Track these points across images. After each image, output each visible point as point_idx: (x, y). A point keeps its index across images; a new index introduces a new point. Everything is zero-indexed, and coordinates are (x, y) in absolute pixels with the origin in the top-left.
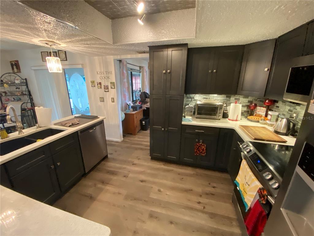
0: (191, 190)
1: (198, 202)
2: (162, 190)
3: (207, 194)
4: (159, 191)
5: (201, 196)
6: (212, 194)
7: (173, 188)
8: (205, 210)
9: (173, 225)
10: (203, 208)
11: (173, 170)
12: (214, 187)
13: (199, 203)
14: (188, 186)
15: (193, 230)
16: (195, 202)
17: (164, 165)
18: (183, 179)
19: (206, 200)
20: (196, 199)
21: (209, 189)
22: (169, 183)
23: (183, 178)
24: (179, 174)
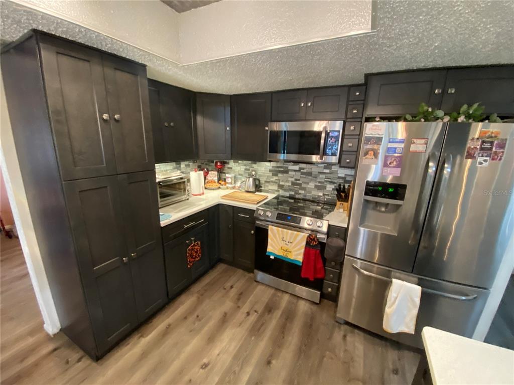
0: (226, 314)
1: (246, 314)
2: (205, 361)
3: (239, 299)
4: (205, 366)
5: (239, 307)
6: (241, 294)
7: (211, 339)
8: (259, 312)
9: (274, 362)
10: (256, 313)
11: (169, 325)
12: (232, 287)
13: (248, 314)
14: (217, 315)
15: (282, 337)
16: (245, 318)
17: (142, 336)
18: (200, 317)
19: (246, 304)
20: (241, 315)
21: (233, 293)
22: (195, 343)
23: (198, 316)
24: (186, 318)
